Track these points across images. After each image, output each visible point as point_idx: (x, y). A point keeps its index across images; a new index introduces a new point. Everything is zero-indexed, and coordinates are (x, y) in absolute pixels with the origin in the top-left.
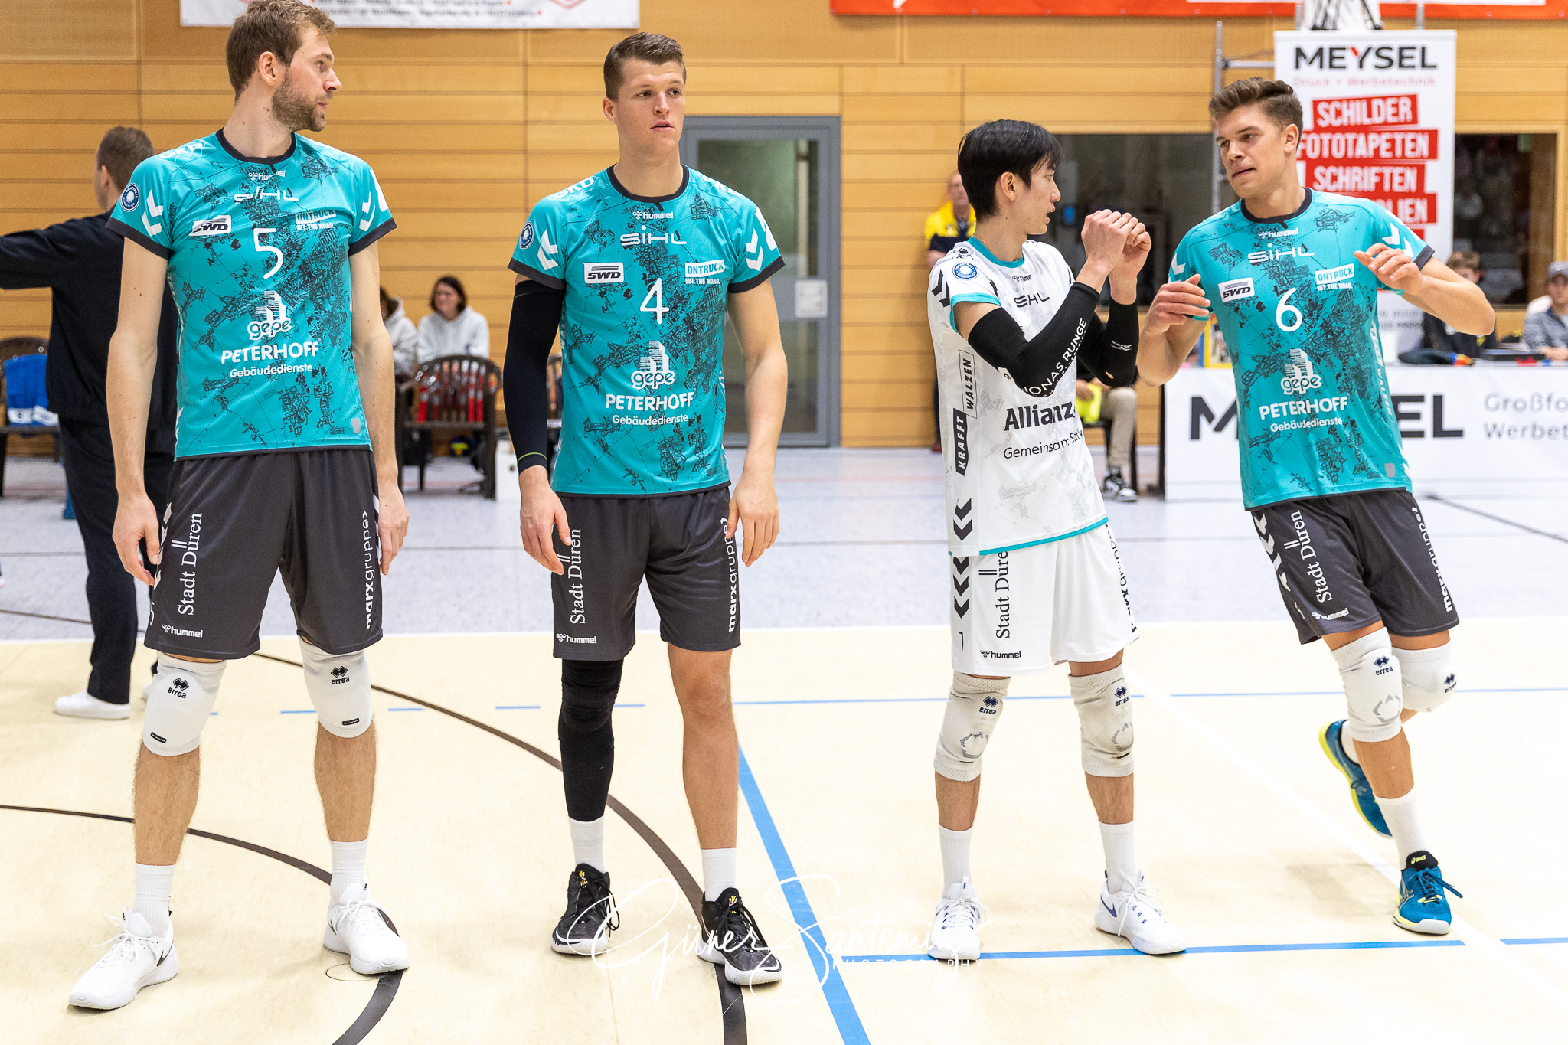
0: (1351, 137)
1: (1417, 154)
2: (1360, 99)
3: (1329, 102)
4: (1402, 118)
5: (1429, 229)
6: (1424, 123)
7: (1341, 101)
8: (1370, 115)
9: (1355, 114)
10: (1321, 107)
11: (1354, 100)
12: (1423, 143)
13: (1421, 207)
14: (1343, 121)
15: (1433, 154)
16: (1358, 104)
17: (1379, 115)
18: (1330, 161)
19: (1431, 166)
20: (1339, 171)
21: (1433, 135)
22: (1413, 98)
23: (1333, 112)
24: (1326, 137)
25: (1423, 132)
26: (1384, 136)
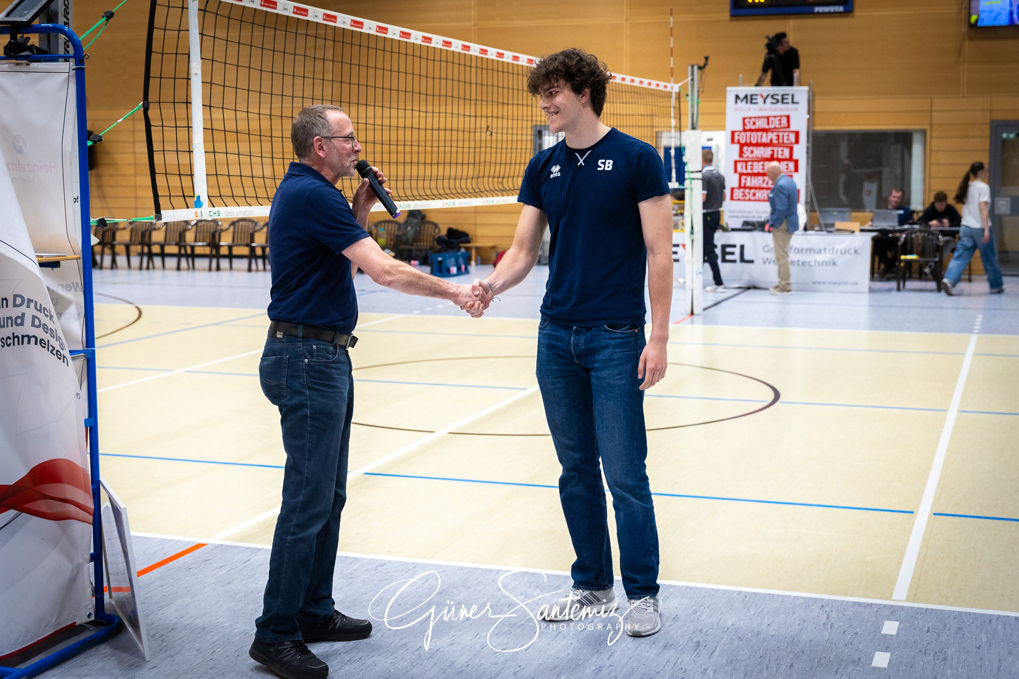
0: (760, 134)
1: (790, 141)
2: (764, 117)
3: (750, 118)
4: (782, 125)
5: (795, 175)
6: (793, 127)
7: (755, 118)
8: (768, 124)
9: (761, 124)
10: (746, 121)
11: (762, 117)
12: (792, 137)
13: (791, 165)
14: (756, 127)
15: (797, 141)
16: (762, 119)
17: (772, 124)
18: (750, 144)
19: (796, 147)
20: (754, 149)
21: (797, 134)
22: (788, 117)
23: (752, 123)
24: (748, 134)
25: (792, 132)
26: (775, 134)
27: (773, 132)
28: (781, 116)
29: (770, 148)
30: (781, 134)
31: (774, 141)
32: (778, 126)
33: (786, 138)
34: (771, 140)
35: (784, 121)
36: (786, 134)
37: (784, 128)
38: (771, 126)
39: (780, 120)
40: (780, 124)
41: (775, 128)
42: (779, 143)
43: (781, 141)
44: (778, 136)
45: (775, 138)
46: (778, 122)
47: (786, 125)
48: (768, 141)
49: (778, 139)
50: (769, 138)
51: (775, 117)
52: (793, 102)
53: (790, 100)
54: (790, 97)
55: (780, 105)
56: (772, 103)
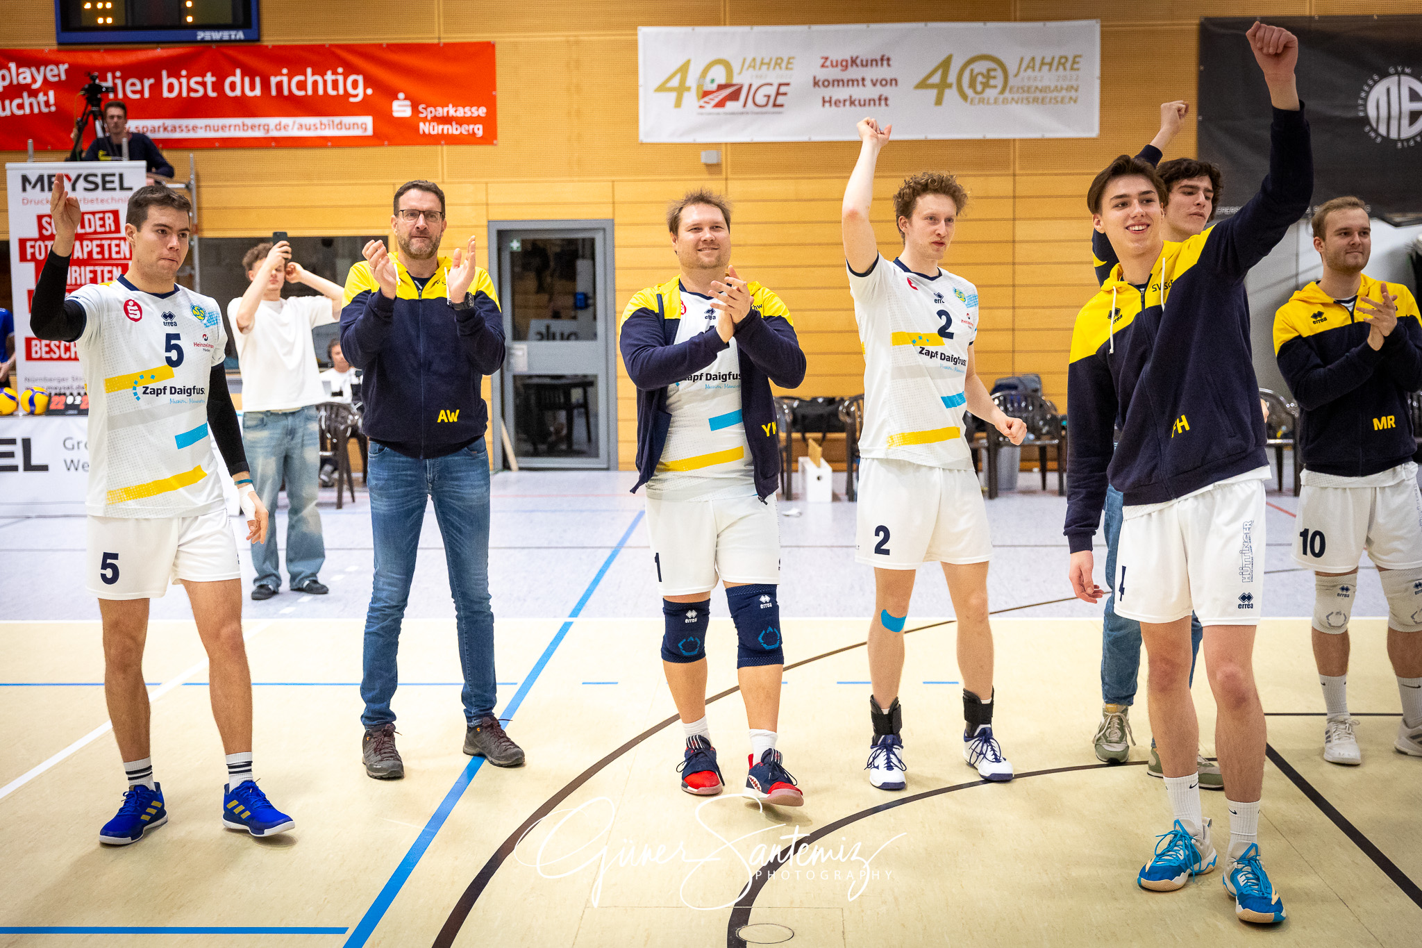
1: (121, 255)
4: (108, 228)
17: (90, 226)
22: (115, 213)
26: (95, 243)
27: (91, 240)
28: (104, 212)
29: (89, 268)
30: (106, 243)
31: (95, 256)
32: (99, 230)
33: (114, 249)
34: (90, 253)
35: (109, 220)
36: (114, 243)
37: (111, 232)
38: (88, 230)
39: (102, 219)
40: (103, 226)
41: (95, 232)
42: (103, 258)
43: (107, 256)
44: (101, 246)
45: (96, 250)
46: (99, 223)
47: (113, 228)
48: (86, 256)
49: (102, 252)
50: (86, 250)
51: (93, 213)
52: (122, 188)
53: (117, 185)
54: (116, 179)
55: (100, 193)
56: (86, 189)
